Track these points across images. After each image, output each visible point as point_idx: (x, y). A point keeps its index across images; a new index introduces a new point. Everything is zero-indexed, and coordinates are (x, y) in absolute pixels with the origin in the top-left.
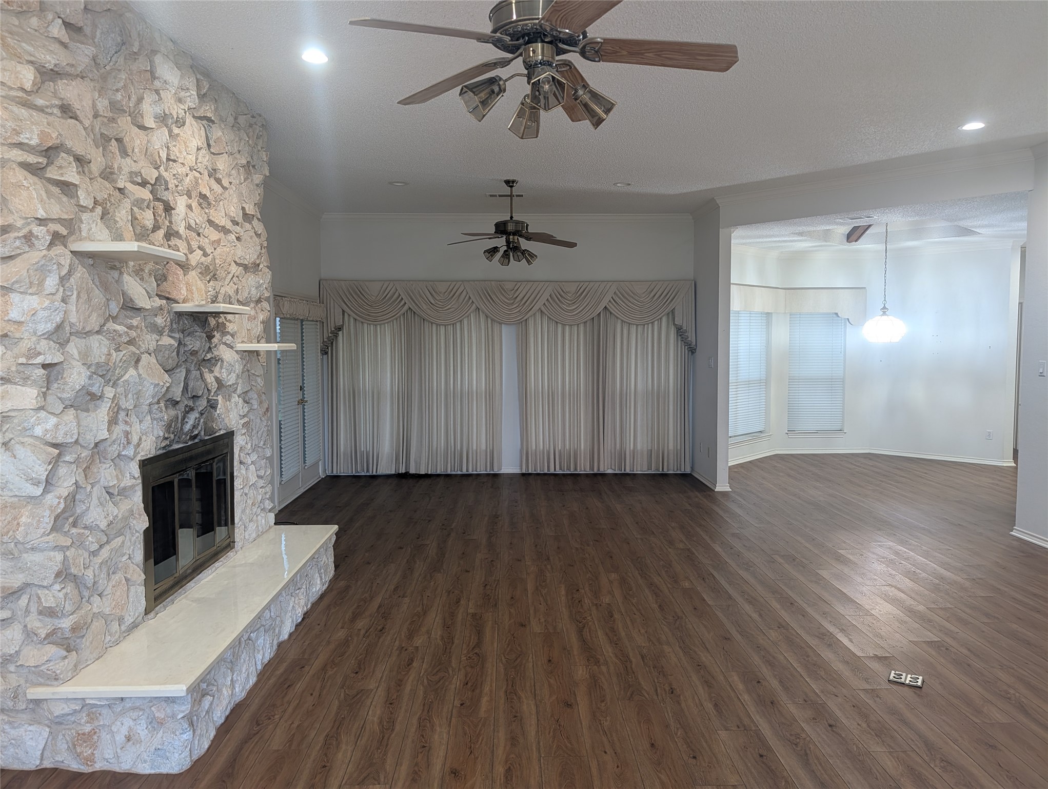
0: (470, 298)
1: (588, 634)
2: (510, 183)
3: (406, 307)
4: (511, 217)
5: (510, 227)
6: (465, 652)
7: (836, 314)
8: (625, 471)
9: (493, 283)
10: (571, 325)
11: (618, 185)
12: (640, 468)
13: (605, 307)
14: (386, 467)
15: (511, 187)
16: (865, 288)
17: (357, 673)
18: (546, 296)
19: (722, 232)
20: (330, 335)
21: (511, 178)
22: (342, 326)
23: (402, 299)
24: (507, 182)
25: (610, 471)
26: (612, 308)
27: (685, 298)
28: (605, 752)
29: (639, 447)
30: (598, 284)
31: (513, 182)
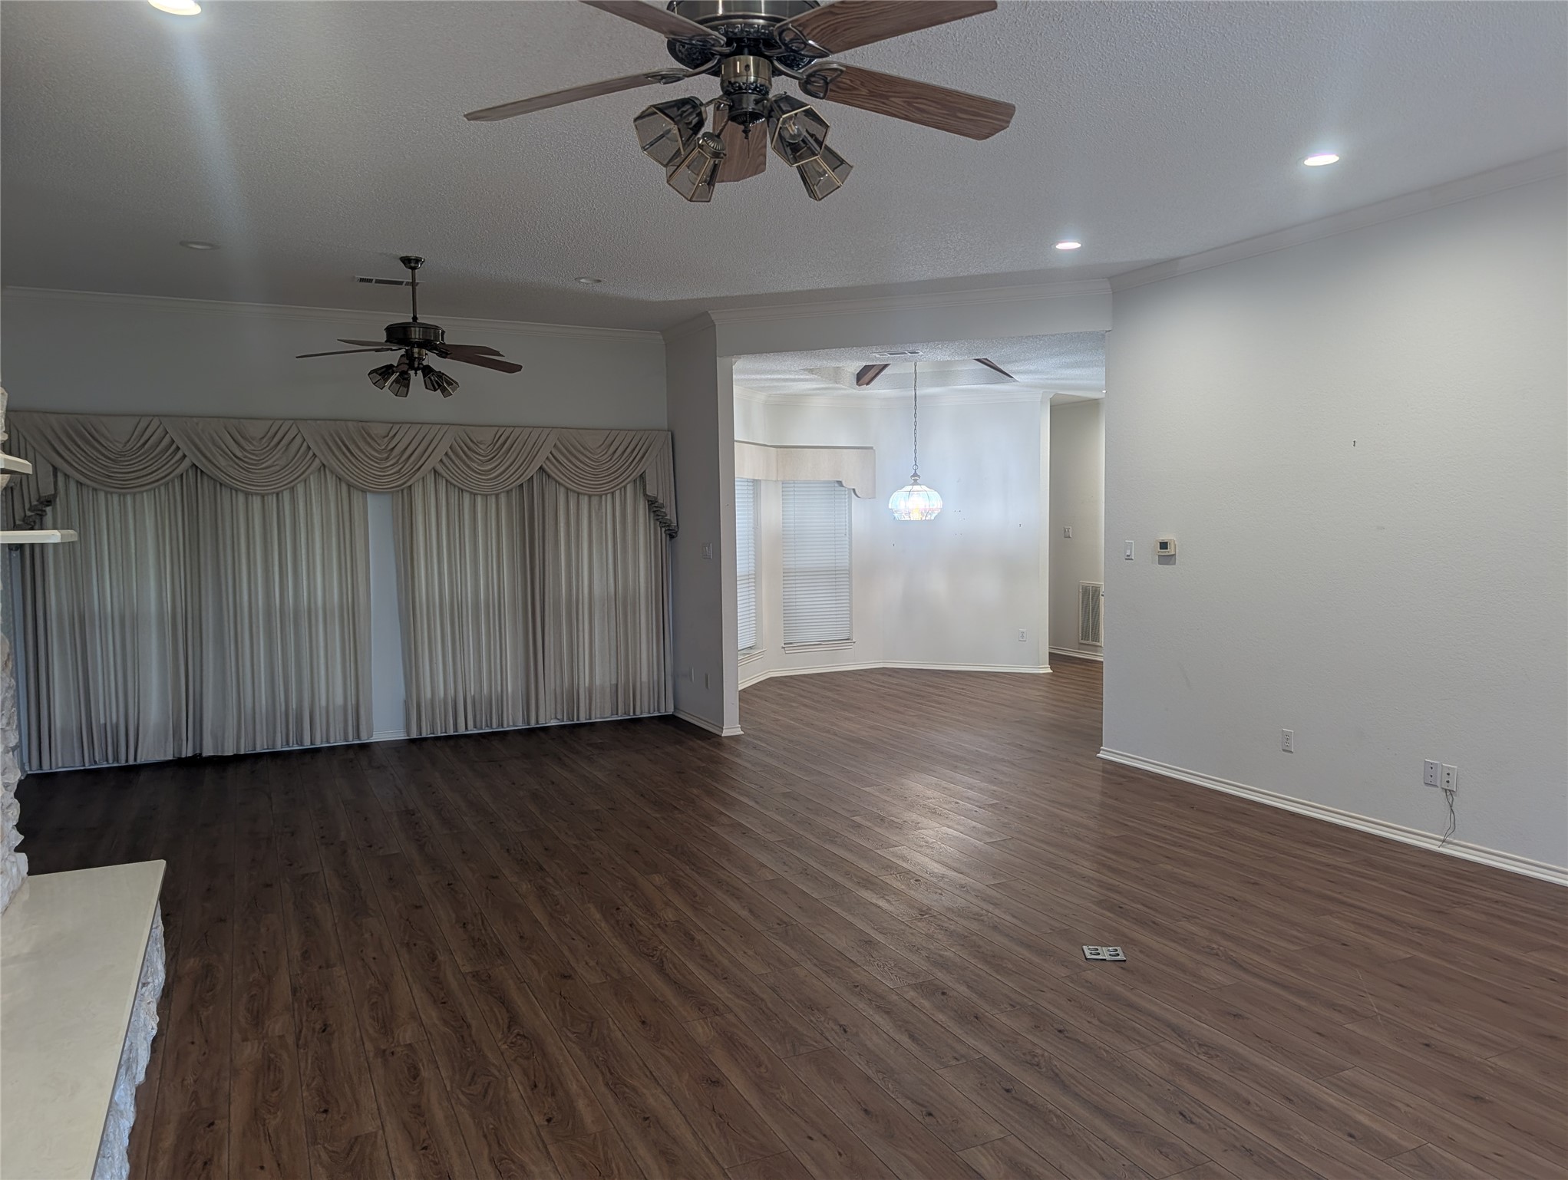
0: (309, 448)
1: (676, 972)
2: (410, 262)
3: (186, 463)
4: (415, 318)
5: (416, 335)
6: (500, 1036)
7: (840, 483)
8: (578, 720)
9: (350, 424)
10: (486, 496)
11: (582, 280)
12: (602, 712)
13: (541, 468)
14: (153, 749)
15: (413, 269)
16: (871, 448)
17: (326, 1111)
18: (444, 448)
19: (721, 362)
20: (29, 513)
21: (412, 254)
22: (55, 496)
23: (178, 448)
24: (406, 261)
25: (554, 723)
26: (550, 468)
27: (659, 457)
28: (811, 1138)
29: (598, 682)
30: (528, 430)
31: (417, 260)
